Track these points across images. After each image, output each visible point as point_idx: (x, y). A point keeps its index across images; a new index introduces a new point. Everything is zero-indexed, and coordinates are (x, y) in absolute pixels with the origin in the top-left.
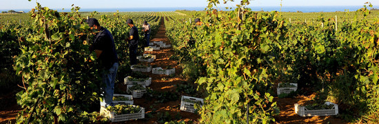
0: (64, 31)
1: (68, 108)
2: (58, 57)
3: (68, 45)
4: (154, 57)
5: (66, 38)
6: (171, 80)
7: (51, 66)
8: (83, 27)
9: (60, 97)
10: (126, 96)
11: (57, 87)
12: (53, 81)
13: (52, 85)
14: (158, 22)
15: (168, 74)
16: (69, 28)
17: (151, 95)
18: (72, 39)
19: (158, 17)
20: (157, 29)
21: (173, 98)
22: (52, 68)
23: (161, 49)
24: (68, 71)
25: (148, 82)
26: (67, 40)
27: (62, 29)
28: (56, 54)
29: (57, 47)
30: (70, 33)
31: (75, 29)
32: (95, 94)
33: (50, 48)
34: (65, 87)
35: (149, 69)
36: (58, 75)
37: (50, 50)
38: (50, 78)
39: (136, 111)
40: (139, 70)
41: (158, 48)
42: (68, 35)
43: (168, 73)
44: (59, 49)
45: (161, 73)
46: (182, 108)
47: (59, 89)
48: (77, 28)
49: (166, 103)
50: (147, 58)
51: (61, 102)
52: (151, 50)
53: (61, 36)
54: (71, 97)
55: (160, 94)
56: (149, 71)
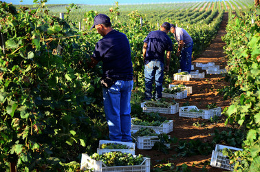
0: (24, 35)
1: (33, 145)
2: (16, 72)
3: (31, 55)
4: (189, 90)
5: (28, 46)
6: (210, 127)
7: (7, 85)
8: (52, 29)
9: (20, 131)
10: (124, 143)
11: (17, 114)
12: (10, 106)
13: (9, 111)
14: (213, 24)
15: (206, 117)
16: (32, 30)
17: (168, 145)
18: (37, 46)
19: (217, 14)
20: (209, 39)
21: (203, 150)
22: (9, 87)
23: (208, 76)
24: (32, 93)
25: (167, 127)
26: (30, 48)
27: (21, 32)
28: (13, 69)
29: (15, 59)
30: (33, 37)
31: (41, 31)
32: (73, 133)
33: (5, 60)
34: (27, 115)
35: (173, 109)
36: (17, 98)
37: (5, 63)
38: (6, 102)
39: (136, 162)
40: (155, 110)
41: (202, 75)
42: (30, 41)
43: (207, 114)
44: (17, 60)
45: (194, 115)
46: (213, 163)
47: (20, 118)
48: (43, 30)
49: (190, 157)
50: (173, 92)
51: (21, 137)
52: (187, 78)
53: (20, 42)
54: (36, 129)
55: (182, 145)
56: (173, 112)
